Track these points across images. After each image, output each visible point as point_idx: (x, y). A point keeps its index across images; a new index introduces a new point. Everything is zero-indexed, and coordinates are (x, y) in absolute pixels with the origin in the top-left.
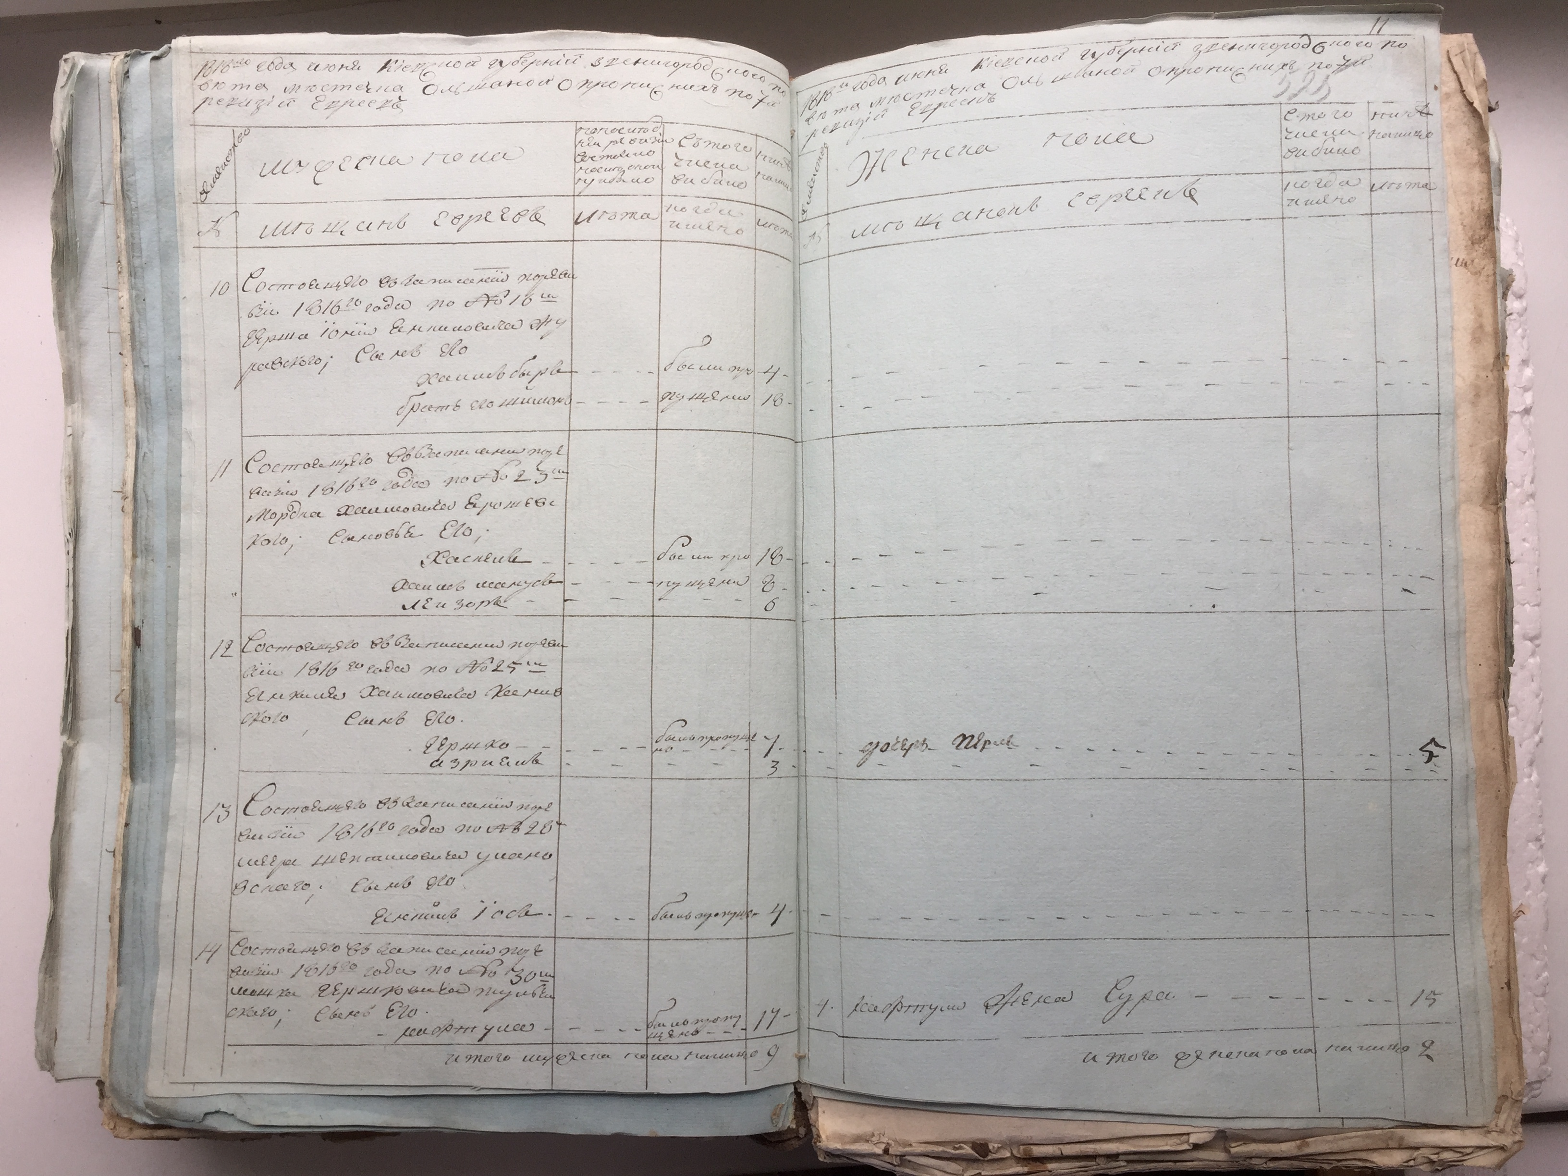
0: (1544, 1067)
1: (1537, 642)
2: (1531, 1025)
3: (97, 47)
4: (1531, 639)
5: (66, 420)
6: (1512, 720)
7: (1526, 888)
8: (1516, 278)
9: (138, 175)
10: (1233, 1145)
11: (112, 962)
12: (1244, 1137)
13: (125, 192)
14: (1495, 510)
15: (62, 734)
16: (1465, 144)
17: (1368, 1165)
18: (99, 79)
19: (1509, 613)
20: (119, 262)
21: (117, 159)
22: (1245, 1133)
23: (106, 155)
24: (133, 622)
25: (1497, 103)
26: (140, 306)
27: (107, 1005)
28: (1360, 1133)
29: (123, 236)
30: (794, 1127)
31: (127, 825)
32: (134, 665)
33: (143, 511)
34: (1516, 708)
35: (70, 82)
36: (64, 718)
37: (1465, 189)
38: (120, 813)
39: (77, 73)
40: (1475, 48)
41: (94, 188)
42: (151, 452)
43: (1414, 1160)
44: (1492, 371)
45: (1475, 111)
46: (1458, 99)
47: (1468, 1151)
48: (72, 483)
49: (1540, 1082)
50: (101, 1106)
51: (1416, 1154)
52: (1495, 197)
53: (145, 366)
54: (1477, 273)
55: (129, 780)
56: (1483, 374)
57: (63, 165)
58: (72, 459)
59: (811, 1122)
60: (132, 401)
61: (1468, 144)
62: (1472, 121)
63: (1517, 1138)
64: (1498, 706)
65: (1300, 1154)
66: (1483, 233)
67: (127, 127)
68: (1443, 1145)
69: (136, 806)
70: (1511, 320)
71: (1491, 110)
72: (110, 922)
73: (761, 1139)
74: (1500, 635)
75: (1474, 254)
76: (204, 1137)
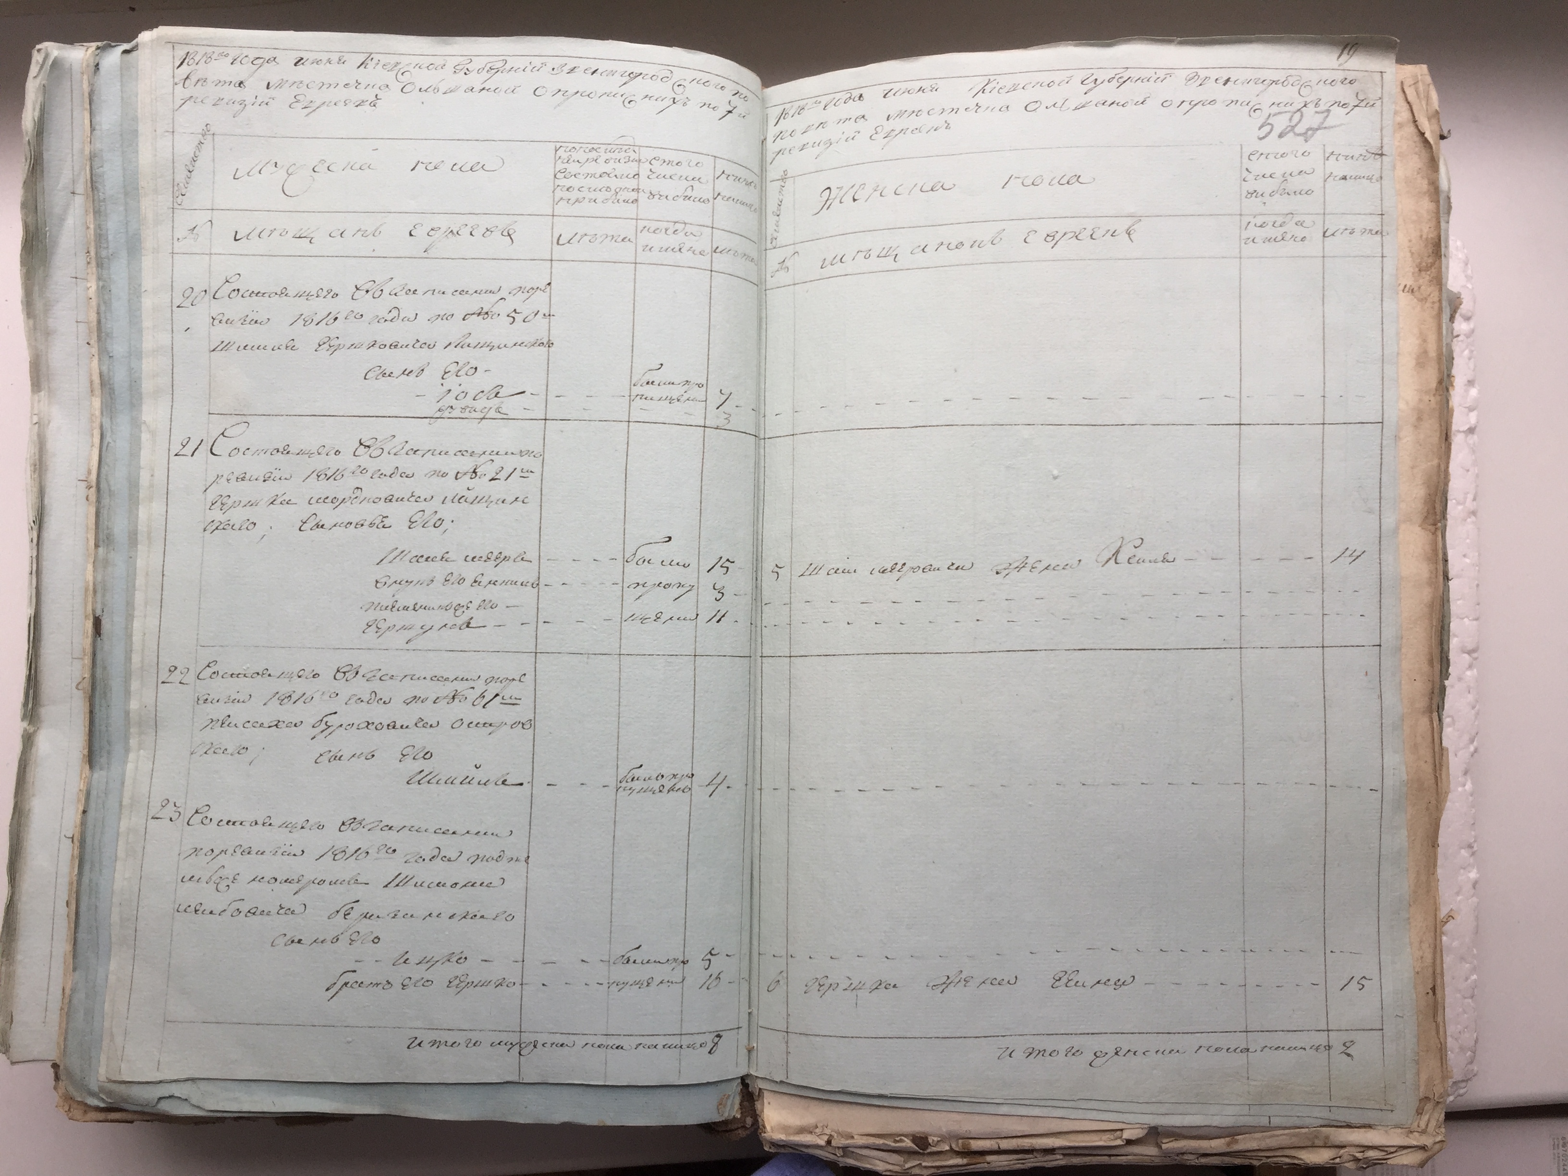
0: (1470, 1066)
1: (1475, 655)
2: (1459, 1026)
3: (70, 38)
4: (1469, 653)
5: (32, 408)
6: (1448, 731)
7: (1458, 893)
8: (1464, 301)
9: (107, 167)
10: (1164, 1141)
11: (69, 947)
12: (1175, 1133)
13: (94, 184)
14: (1433, 530)
15: (22, 720)
16: (1416, 173)
17: (1296, 1162)
18: (71, 69)
19: (1446, 627)
20: (88, 252)
21: (87, 152)
22: (1177, 1130)
23: (77, 146)
24: (94, 611)
25: (1449, 131)
26: (106, 297)
27: (64, 990)
28: (1287, 1131)
29: (92, 226)
30: (739, 1117)
31: (84, 812)
32: (94, 654)
33: (106, 501)
34: (1453, 719)
35: (42, 72)
36: (25, 704)
37: (1414, 218)
38: (79, 800)
39: (50, 63)
40: (1428, 79)
41: (65, 178)
42: (115, 441)
43: (1340, 1157)
44: (1434, 395)
45: (1426, 141)
46: (1410, 129)
47: (1392, 1150)
48: (37, 472)
49: (1467, 1081)
50: (55, 1088)
51: (1342, 1151)
52: (1443, 224)
53: (110, 357)
54: (1423, 300)
55: (87, 767)
56: (1426, 398)
57: (34, 156)
58: (37, 447)
59: (758, 1112)
60: (98, 391)
61: (1418, 173)
62: (1424, 151)
63: (1439, 1138)
64: (1431, 721)
65: (1228, 1150)
66: (1430, 260)
67: (97, 119)
68: (1366, 1144)
69: (94, 793)
70: (1458, 341)
71: (1442, 137)
72: (67, 906)
73: (709, 1128)
74: (1436, 652)
75: (1421, 281)
76: (159, 1121)
